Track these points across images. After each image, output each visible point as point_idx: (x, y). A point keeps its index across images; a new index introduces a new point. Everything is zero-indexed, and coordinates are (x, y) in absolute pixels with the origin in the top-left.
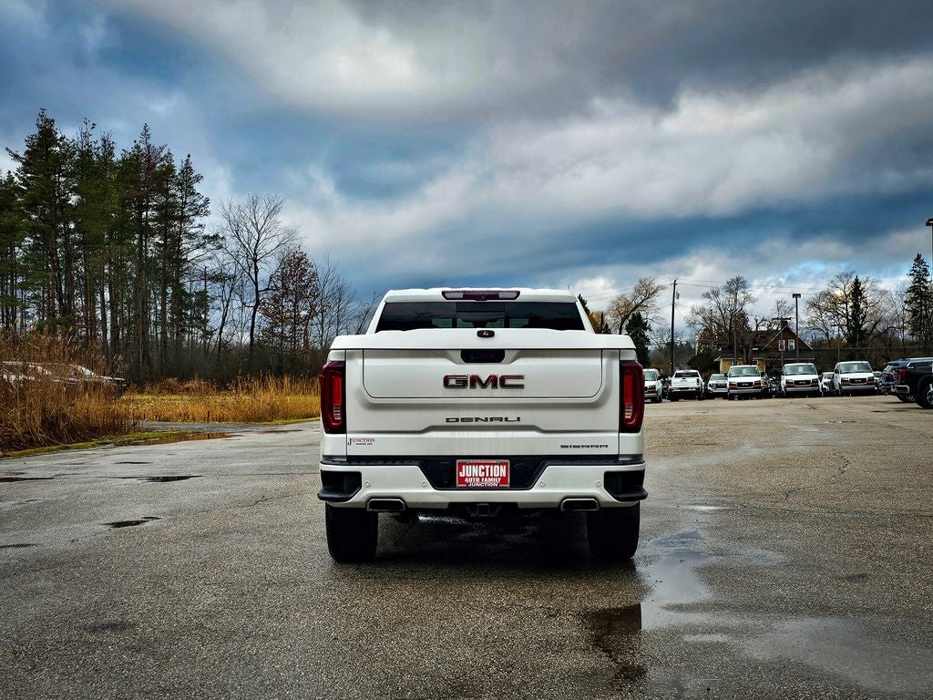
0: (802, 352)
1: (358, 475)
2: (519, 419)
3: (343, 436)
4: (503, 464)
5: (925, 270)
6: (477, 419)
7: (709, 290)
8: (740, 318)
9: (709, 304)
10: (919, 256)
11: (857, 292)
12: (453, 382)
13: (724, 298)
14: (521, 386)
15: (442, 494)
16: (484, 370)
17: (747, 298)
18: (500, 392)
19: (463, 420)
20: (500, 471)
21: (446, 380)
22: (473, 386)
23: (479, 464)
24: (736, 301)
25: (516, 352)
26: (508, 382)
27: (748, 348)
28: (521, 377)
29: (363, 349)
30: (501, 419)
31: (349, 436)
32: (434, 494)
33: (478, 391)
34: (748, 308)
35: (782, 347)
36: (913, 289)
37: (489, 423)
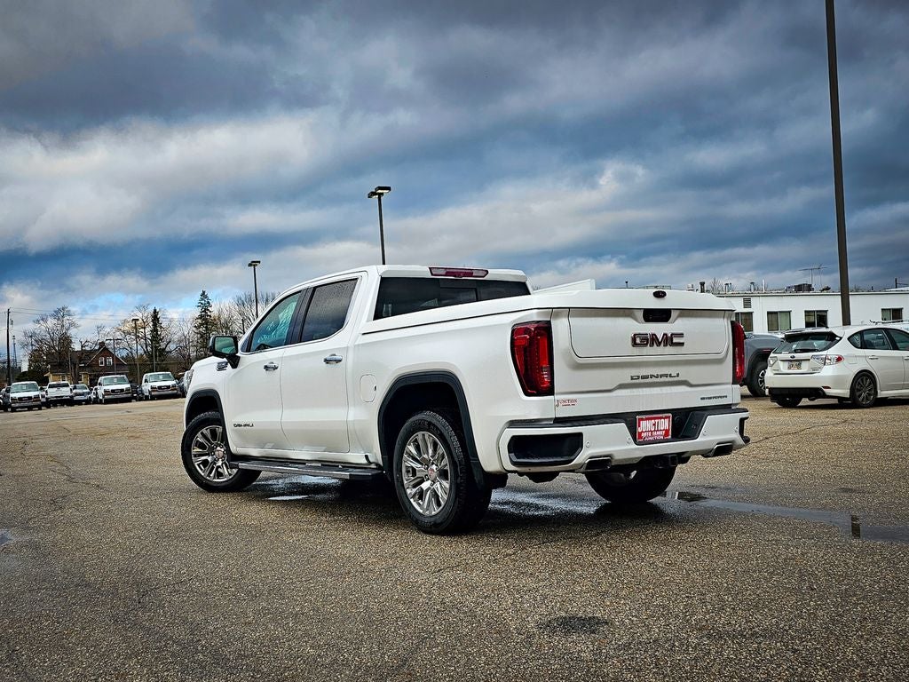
0: (118, 366)
1: (580, 435)
2: (678, 375)
3: (552, 397)
4: (666, 418)
5: (208, 303)
6: (652, 376)
7: (38, 317)
8: (65, 340)
9: (41, 329)
10: (204, 292)
11: (155, 318)
12: (638, 341)
13: (51, 322)
14: (682, 344)
15: (642, 449)
16: (659, 329)
17: (72, 324)
18: (669, 349)
19: (643, 377)
20: (665, 424)
21: (634, 339)
22: (652, 345)
23: (651, 419)
24: (63, 326)
25: (678, 311)
26: (675, 340)
27: (75, 365)
28: (681, 335)
29: (569, 308)
30: (666, 376)
31: (557, 397)
32: (636, 449)
33: (655, 349)
34: (72, 332)
35: (102, 363)
36: (201, 317)
37: (659, 380)
